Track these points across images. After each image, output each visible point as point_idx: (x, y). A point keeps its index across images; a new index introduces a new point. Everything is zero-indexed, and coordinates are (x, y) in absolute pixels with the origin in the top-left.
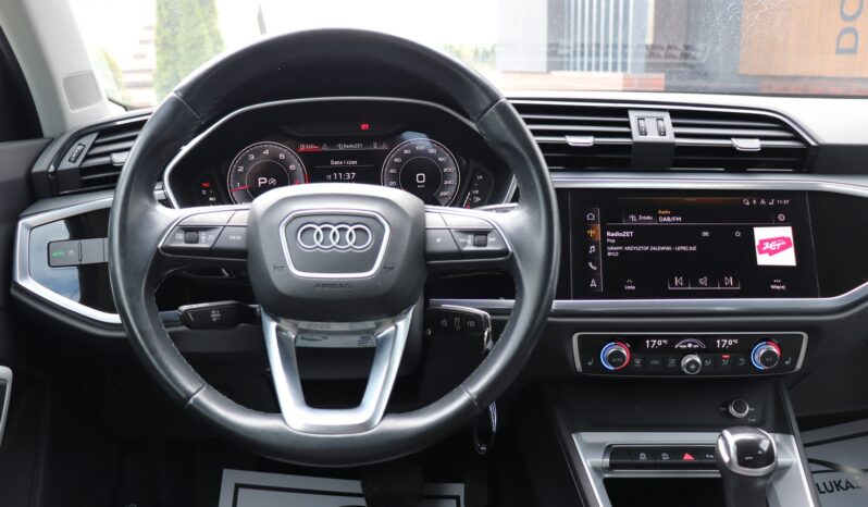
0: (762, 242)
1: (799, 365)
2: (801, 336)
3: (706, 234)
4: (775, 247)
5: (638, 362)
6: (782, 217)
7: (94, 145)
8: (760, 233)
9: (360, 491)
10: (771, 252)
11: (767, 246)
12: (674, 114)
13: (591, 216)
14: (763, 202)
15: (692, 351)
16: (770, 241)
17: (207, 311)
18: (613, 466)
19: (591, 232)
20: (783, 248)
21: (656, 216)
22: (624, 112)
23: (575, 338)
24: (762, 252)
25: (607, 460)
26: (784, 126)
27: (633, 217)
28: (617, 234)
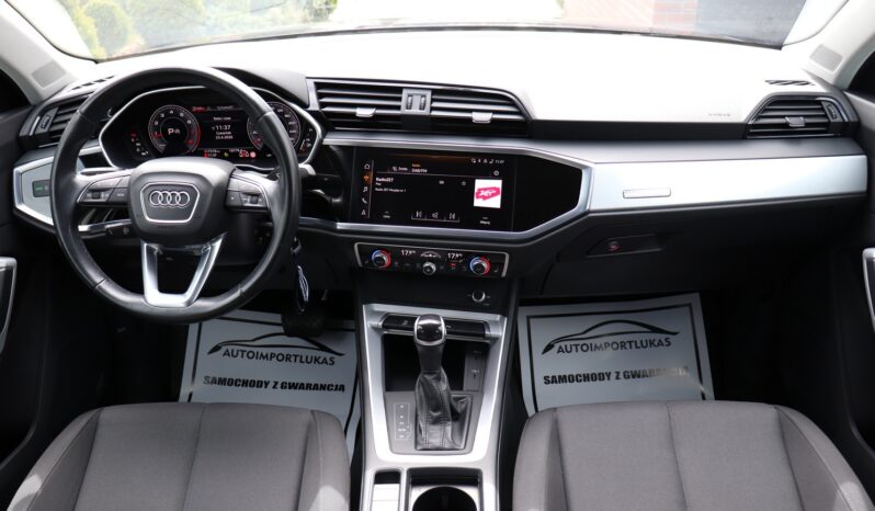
0: (480, 190)
1: (504, 274)
2: (504, 256)
3: (442, 182)
4: (488, 193)
5: (396, 263)
6: (496, 173)
7: (56, 116)
8: (480, 184)
9: (280, 321)
10: (485, 198)
11: (483, 193)
12: (434, 92)
13: (367, 166)
14: (485, 161)
15: (431, 260)
16: (485, 189)
17: (121, 228)
18: (384, 327)
19: (366, 177)
20: (493, 195)
21: (410, 168)
22: (399, 90)
23: (356, 245)
24: (478, 197)
25: (381, 324)
26: (512, 103)
27: (394, 168)
28: (383, 180)
